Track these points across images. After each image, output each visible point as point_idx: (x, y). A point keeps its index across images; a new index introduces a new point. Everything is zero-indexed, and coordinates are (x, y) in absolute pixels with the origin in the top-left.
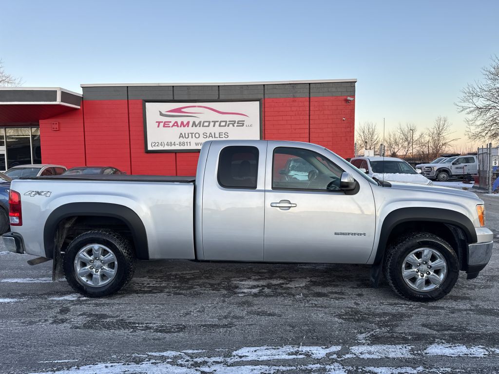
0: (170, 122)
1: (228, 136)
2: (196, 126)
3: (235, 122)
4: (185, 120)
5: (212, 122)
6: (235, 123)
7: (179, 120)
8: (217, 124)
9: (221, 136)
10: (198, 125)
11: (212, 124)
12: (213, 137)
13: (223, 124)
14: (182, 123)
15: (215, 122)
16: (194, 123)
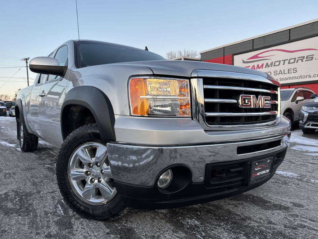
0: (249, 66)
1: (296, 71)
2: (268, 67)
3: (304, 57)
4: (260, 63)
5: (282, 61)
6: (304, 59)
7: (255, 64)
8: (287, 62)
9: (289, 72)
10: (270, 65)
11: (282, 63)
12: (283, 73)
13: (292, 61)
14: (258, 66)
15: (284, 61)
16: (267, 64)
